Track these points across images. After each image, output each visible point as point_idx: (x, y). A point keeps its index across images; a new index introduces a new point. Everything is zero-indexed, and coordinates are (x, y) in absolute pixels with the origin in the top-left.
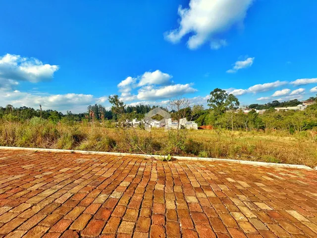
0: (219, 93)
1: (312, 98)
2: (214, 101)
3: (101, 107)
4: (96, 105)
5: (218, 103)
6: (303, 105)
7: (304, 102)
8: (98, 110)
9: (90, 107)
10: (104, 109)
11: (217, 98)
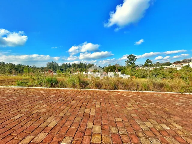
0: (132, 57)
1: (177, 61)
2: (129, 62)
3: (55, 63)
4: (52, 62)
5: (131, 63)
6: (173, 65)
7: (173, 64)
8: (53, 65)
9: (48, 63)
10: (58, 64)
11: (131, 60)
